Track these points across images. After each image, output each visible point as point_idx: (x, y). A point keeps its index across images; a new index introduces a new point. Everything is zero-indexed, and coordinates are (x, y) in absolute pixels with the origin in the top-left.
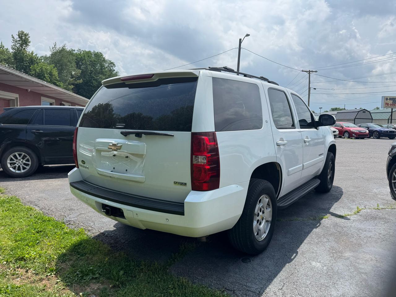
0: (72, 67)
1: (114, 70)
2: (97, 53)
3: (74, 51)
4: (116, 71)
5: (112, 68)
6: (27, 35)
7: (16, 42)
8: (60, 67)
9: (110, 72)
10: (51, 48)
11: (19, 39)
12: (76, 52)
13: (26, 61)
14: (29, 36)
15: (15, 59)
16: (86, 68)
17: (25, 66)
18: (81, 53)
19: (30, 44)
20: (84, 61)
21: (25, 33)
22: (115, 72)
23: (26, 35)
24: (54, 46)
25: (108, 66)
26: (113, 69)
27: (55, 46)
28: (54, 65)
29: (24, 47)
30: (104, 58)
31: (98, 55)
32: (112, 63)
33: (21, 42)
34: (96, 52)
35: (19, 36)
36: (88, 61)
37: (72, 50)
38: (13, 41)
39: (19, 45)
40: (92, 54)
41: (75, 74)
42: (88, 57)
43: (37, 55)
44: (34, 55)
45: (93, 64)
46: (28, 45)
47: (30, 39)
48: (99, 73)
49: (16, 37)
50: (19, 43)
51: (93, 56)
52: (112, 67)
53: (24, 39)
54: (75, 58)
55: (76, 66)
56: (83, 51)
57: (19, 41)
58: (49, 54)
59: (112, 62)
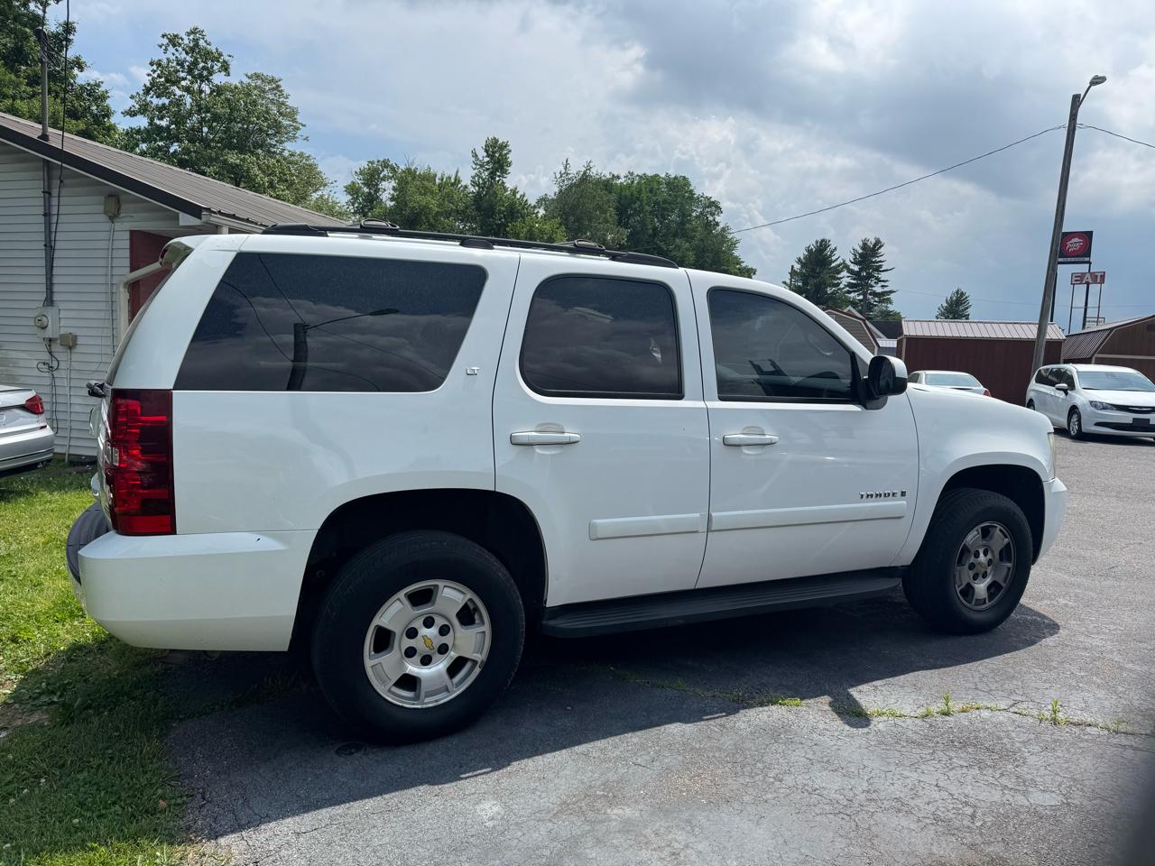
0: (607, 222)
1: (717, 224)
2: (676, 178)
3: (618, 177)
4: (721, 225)
5: (711, 218)
6: (506, 146)
7: (482, 166)
8: (577, 224)
9: (706, 229)
10: (558, 176)
11: (487, 159)
12: (622, 180)
13: (500, 212)
14: (510, 148)
15: (478, 209)
16: (643, 222)
17: (497, 225)
18: (633, 182)
19: (510, 169)
20: (638, 203)
21: (500, 142)
22: (719, 228)
23: (504, 146)
24: (563, 171)
25: (701, 213)
26: (714, 220)
27: (566, 168)
28: (558, 220)
29: (497, 179)
30: (691, 191)
31: (677, 186)
32: (713, 202)
33: (490, 166)
34: (673, 176)
35: (486, 151)
36: (648, 205)
37: (613, 175)
38: (474, 166)
39: (486, 173)
40: (659, 183)
41: (613, 239)
42: (651, 191)
43: (524, 196)
44: (518, 196)
45: (662, 210)
46: (506, 171)
47: (511, 157)
48: (675, 235)
49: (482, 154)
50: (488, 169)
51: (664, 188)
52: (713, 214)
53: (497, 157)
54: (613, 197)
55: (617, 218)
56: (640, 177)
57: (488, 163)
58: (552, 190)
59: (713, 200)
